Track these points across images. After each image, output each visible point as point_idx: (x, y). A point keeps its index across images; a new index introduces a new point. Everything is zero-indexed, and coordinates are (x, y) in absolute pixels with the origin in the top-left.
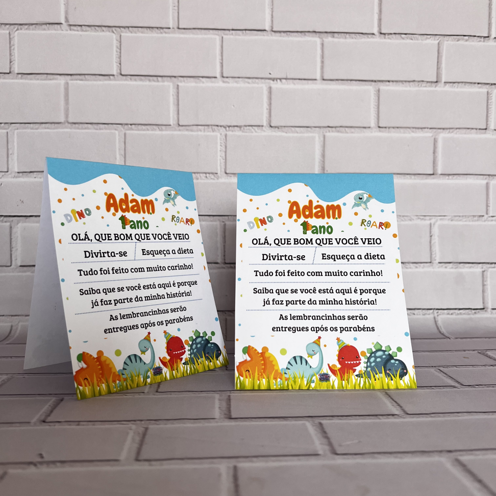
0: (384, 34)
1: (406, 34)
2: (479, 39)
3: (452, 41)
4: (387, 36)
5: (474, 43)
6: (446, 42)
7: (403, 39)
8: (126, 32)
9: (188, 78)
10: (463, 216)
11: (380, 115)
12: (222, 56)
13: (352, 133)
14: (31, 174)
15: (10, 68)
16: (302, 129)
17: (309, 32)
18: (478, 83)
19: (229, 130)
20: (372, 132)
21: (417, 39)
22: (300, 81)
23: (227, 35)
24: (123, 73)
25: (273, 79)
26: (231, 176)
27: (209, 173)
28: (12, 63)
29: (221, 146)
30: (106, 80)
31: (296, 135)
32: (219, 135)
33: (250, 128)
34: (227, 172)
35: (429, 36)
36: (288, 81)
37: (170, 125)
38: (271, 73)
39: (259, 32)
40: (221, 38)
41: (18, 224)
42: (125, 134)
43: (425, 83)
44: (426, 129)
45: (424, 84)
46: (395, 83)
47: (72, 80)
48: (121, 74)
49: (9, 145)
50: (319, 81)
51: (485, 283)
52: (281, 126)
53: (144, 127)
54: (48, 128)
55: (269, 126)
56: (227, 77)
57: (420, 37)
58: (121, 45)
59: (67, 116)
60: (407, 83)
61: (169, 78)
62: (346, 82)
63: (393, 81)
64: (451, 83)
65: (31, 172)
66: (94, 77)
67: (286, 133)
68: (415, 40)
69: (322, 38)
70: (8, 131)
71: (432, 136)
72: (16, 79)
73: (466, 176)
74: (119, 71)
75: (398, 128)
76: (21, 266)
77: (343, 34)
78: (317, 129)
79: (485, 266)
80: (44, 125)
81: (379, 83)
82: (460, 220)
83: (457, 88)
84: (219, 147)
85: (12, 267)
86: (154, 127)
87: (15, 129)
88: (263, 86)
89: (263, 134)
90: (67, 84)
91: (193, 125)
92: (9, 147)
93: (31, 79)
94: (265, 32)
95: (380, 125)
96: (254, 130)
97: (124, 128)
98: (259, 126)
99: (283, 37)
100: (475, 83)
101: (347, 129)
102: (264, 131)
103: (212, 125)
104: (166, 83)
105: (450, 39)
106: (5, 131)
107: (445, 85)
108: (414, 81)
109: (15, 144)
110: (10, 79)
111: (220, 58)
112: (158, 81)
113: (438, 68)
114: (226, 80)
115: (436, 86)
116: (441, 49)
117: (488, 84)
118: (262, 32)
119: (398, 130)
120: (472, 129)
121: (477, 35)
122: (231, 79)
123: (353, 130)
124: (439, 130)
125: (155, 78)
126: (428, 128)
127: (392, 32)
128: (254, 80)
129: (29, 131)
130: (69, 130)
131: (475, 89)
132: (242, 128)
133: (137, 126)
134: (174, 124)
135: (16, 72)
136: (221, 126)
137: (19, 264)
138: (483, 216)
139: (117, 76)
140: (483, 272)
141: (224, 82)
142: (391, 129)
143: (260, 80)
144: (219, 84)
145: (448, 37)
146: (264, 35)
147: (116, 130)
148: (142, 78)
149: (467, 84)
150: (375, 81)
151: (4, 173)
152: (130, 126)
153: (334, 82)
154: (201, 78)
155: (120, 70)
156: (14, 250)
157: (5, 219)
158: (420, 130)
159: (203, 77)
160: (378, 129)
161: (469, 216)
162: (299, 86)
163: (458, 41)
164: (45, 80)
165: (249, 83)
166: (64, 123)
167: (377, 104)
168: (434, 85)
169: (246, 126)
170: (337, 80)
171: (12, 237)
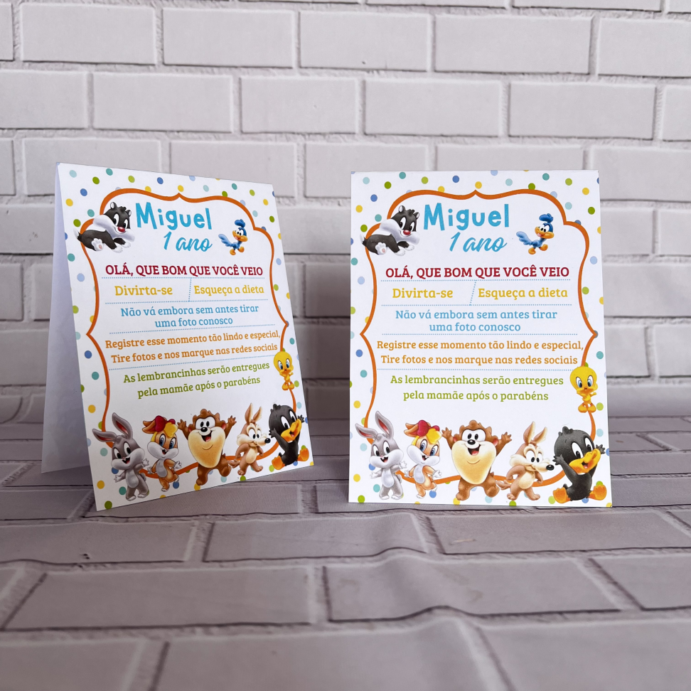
0: (518, 8)
1: (547, 8)
2: (647, 14)
3: (610, 17)
4: (521, 11)
5: (641, 20)
6: (601, 19)
7: (544, 14)
8: (169, 6)
9: (255, 70)
10: (619, 256)
11: (512, 119)
12: (299, 39)
13: (474, 144)
14: (46, 197)
15: (14, 54)
16: (406, 138)
17: (416, 5)
18: (644, 77)
19: (309, 139)
20: (499, 143)
21: (563, 15)
22: (404, 73)
23: (305, 9)
24: (166, 62)
25: (368, 71)
26: (312, 201)
27: (283, 197)
28: (16, 47)
29: (299, 160)
30: (143, 71)
31: (398, 145)
32: (295, 145)
33: (338, 136)
34: (308, 195)
35: (579, 11)
36: (388, 72)
37: (230, 132)
38: (366, 62)
39: (349, 6)
40: (297, 14)
41: (31, 264)
42: (170, 145)
43: (573, 76)
44: (573, 140)
45: (571, 77)
46: (531, 76)
47: (97, 70)
48: (164, 64)
49: (15, 158)
50: (430, 73)
51: (650, 344)
52: (380, 134)
53: (195, 135)
54: (66, 136)
55: (362, 133)
56: (306, 68)
57: (567, 10)
58: (162, 23)
59: (92, 119)
60: (549, 76)
61: (228, 69)
62: (465, 74)
63: (528, 74)
64: (607, 75)
65: (45, 195)
66: (126, 67)
67: (386, 143)
68: (560, 16)
69: (433, 15)
70: (13, 139)
71: (581, 148)
72: (23, 69)
73: (625, 202)
74: (161, 59)
75: (535, 137)
76: (36, 320)
77: (462, 8)
78: (427, 138)
79: (649, 322)
80: (60, 132)
81: (510, 77)
82: (616, 261)
83: (615, 82)
84: (296, 162)
85: (24, 321)
86: (210, 135)
87: (23, 137)
88: (355, 79)
89: (356, 144)
90: (91, 76)
91: (261, 133)
92: (16, 162)
93: (42, 69)
94: (356, 5)
95: (512, 133)
96: (343, 138)
97: (168, 137)
98: (349, 133)
99: (381, 12)
100: (638, 77)
101: (466, 139)
102: (357, 140)
103: (286, 133)
104: (225, 76)
105: (608, 14)
106: (9, 139)
107: (600, 79)
108: (558, 73)
109: (24, 158)
110: (13, 68)
111: (297, 41)
112: (213, 73)
113: (591, 55)
114: (304, 71)
115: (587, 81)
116: (595, 28)
117: (656, 77)
118: (353, 5)
119: (534, 140)
120: (634, 139)
121: (645, 9)
122: (311, 70)
123: (474, 140)
124: (591, 140)
125: (209, 69)
126: (575, 137)
127: (529, 5)
128: (342, 72)
129: (41, 139)
130: (94, 139)
131: (639, 85)
132: (327, 137)
133: (185, 133)
134: (235, 131)
135: (22, 58)
136: (298, 134)
137: (33, 317)
138: (647, 255)
139: (159, 66)
140: (646, 329)
141: (302, 74)
142: (526, 139)
143: (350, 71)
144: (296, 76)
145: (605, 12)
146: (355, 10)
147: (158, 139)
148: (193, 68)
149: (629, 78)
150: (505, 74)
151: (9, 197)
152: (176, 133)
153: (449, 75)
154: (271, 70)
155: (163, 58)
156: (26, 299)
157: (15, 258)
158: (565, 140)
159: (273, 67)
160: (508, 138)
161: (627, 256)
162: (402, 80)
163: (618, 17)
164: (62, 70)
165: (335, 75)
166: (88, 129)
167: (506, 105)
168: (584, 78)
169: (331, 133)
170: (454, 72)
171: (24, 282)
